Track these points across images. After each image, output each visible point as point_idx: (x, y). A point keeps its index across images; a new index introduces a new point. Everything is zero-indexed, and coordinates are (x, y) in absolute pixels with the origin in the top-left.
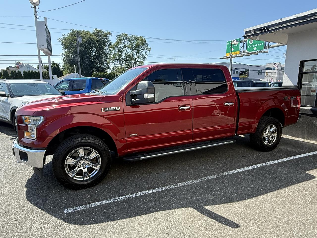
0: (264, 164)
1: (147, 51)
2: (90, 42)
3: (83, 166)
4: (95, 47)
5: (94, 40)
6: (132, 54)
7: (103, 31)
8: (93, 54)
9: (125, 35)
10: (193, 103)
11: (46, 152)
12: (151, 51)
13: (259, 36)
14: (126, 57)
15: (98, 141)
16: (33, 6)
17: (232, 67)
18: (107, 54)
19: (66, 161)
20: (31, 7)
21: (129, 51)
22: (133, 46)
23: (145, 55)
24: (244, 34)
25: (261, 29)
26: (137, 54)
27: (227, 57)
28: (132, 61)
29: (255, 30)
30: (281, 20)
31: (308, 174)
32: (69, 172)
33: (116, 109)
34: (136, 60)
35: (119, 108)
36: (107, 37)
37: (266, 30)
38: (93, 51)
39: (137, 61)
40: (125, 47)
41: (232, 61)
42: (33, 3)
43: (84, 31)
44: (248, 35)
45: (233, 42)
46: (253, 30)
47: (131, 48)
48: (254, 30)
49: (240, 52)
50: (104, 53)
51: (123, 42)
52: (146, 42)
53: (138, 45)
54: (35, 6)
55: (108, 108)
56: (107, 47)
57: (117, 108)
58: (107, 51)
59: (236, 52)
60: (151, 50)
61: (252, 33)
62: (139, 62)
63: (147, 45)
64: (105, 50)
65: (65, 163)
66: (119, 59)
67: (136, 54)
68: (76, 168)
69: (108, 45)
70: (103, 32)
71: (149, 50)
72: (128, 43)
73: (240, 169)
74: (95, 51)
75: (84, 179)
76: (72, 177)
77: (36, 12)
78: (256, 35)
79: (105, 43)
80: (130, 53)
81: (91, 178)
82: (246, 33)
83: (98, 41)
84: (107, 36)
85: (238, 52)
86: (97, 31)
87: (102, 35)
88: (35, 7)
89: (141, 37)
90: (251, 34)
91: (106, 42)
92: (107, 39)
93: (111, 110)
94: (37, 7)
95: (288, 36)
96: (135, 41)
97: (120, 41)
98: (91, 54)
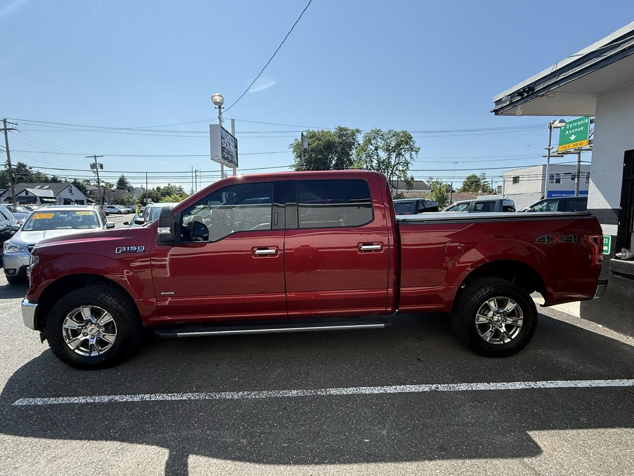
0: (442, 387)
1: (413, 153)
2: (329, 146)
3: (90, 333)
4: (336, 152)
5: (335, 142)
6: (389, 160)
7: (349, 128)
8: (334, 162)
9: (377, 132)
10: (284, 243)
11: (37, 307)
12: (419, 153)
13: (519, 106)
14: (379, 164)
15: (110, 298)
16: (218, 107)
17: (581, 171)
18: (354, 161)
19: (65, 324)
20: (215, 108)
21: (383, 155)
22: (389, 146)
23: (409, 159)
24: (494, 107)
25: (519, 93)
26: (396, 158)
27: (558, 153)
28: (388, 170)
29: (512, 95)
30: (556, 66)
31: (530, 438)
32: (69, 340)
33: (137, 249)
34: (394, 168)
35: (142, 248)
36: (354, 137)
37: (528, 92)
38: (333, 159)
39: (397, 169)
40: (376, 149)
41: (581, 160)
42: (216, 103)
43: (323, 131)
44: (499, 107)
45: (553, 123)
46: (508, 96)
47: (388, 150)
48: (510, 97)
49: (590, 141)
50: (350, 160)
51: (373, 142)
52: (412, 138)
53: (398, 145)
54: (220, 105)
55: (125, 248)
56: (354, 151)
57: (140, 248)
58: (354, 157)
59: (581, 142)
60: (420, 151)
61: (506, 103)
62: (400, 171)
63: (414, 144)
64: (351, 155)
65: (64, 326)
66: (367, 167)
67: (394, 158)
68: (79, 337)
69: (356, 148)
70: (349, 130)
71: (417, 150)
72: (381, 143)
73: (372, 387)
74: (336, 158)
75: (90, 355)
76: (72, 348)
77: (220, 113)
78: (514, 105)
79: (350, 145)
80: (385, 158)
81: (101, 354)
82: (497, 102)
83: (341, 143)
84: (354, 135)
85: (586, 141)
86: (341, 129)
87: (347, 134)
88: (220, 107)
89: (403, 131)
90: (505, 105)
91: (353, 144)
92: (354, 139)
93: (130, 252)
94: (222, 107)
95: (596, 97)
96: (394, 138)
97: (368, 141)
98: (331, 162)
